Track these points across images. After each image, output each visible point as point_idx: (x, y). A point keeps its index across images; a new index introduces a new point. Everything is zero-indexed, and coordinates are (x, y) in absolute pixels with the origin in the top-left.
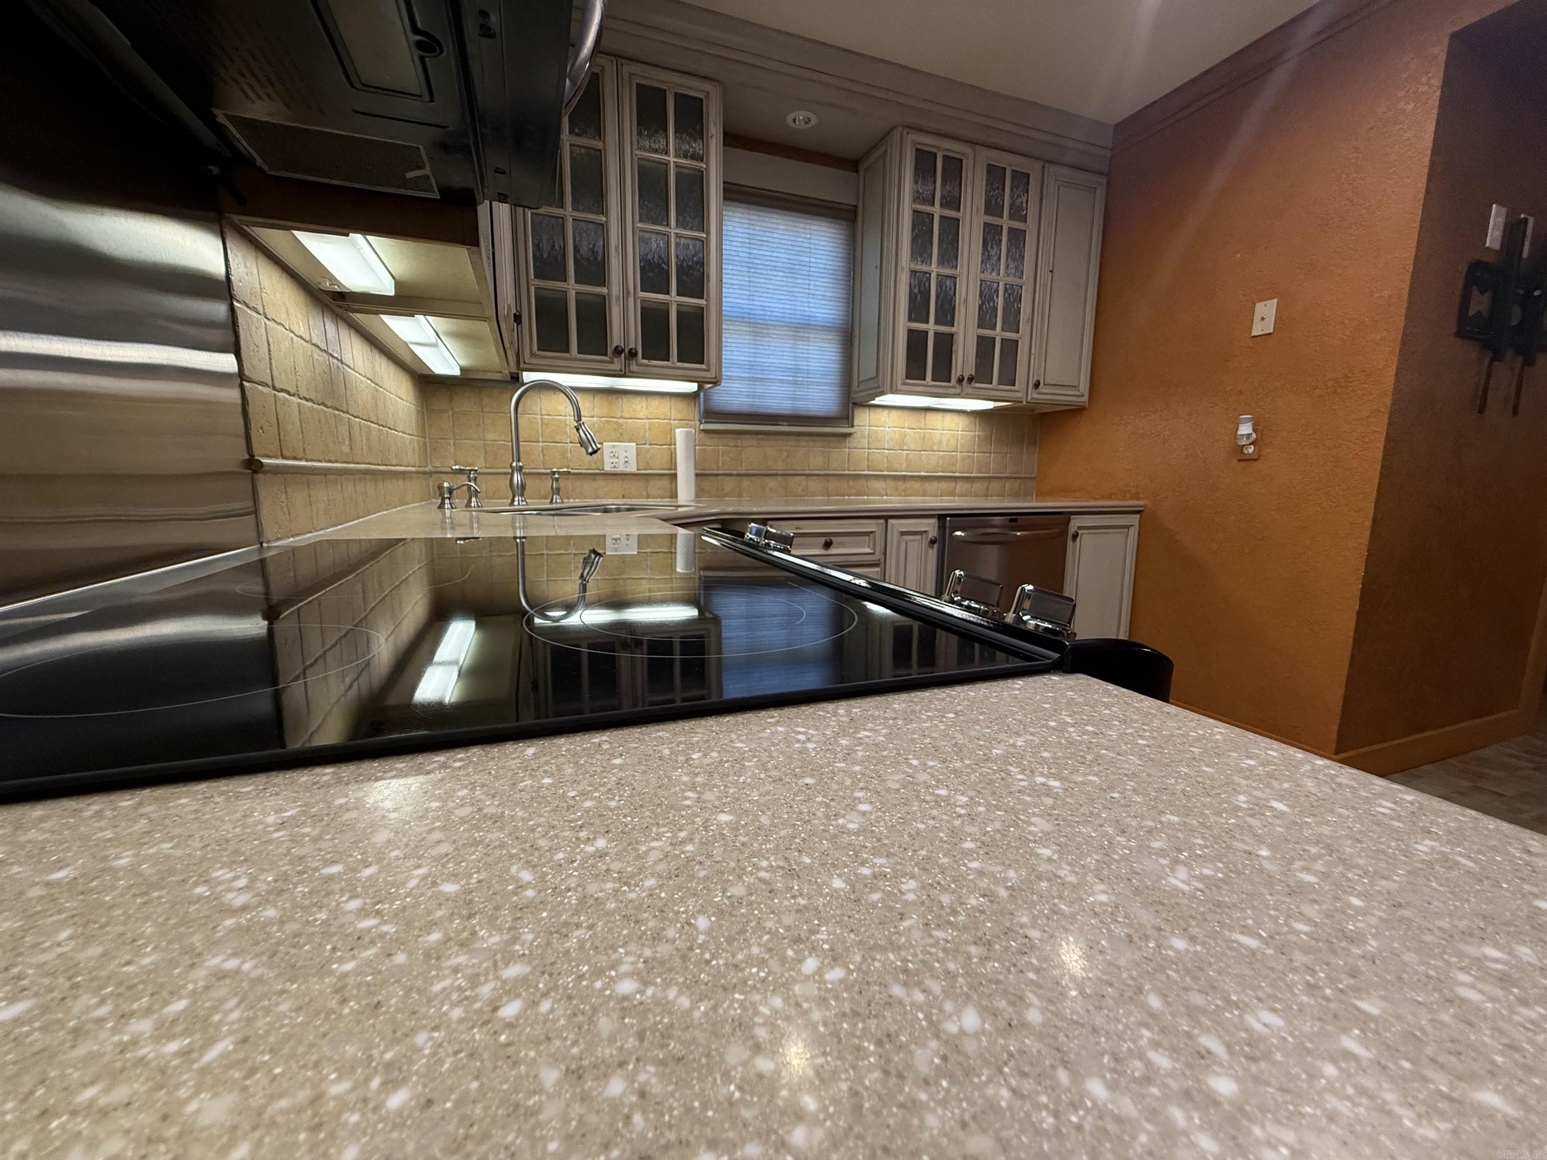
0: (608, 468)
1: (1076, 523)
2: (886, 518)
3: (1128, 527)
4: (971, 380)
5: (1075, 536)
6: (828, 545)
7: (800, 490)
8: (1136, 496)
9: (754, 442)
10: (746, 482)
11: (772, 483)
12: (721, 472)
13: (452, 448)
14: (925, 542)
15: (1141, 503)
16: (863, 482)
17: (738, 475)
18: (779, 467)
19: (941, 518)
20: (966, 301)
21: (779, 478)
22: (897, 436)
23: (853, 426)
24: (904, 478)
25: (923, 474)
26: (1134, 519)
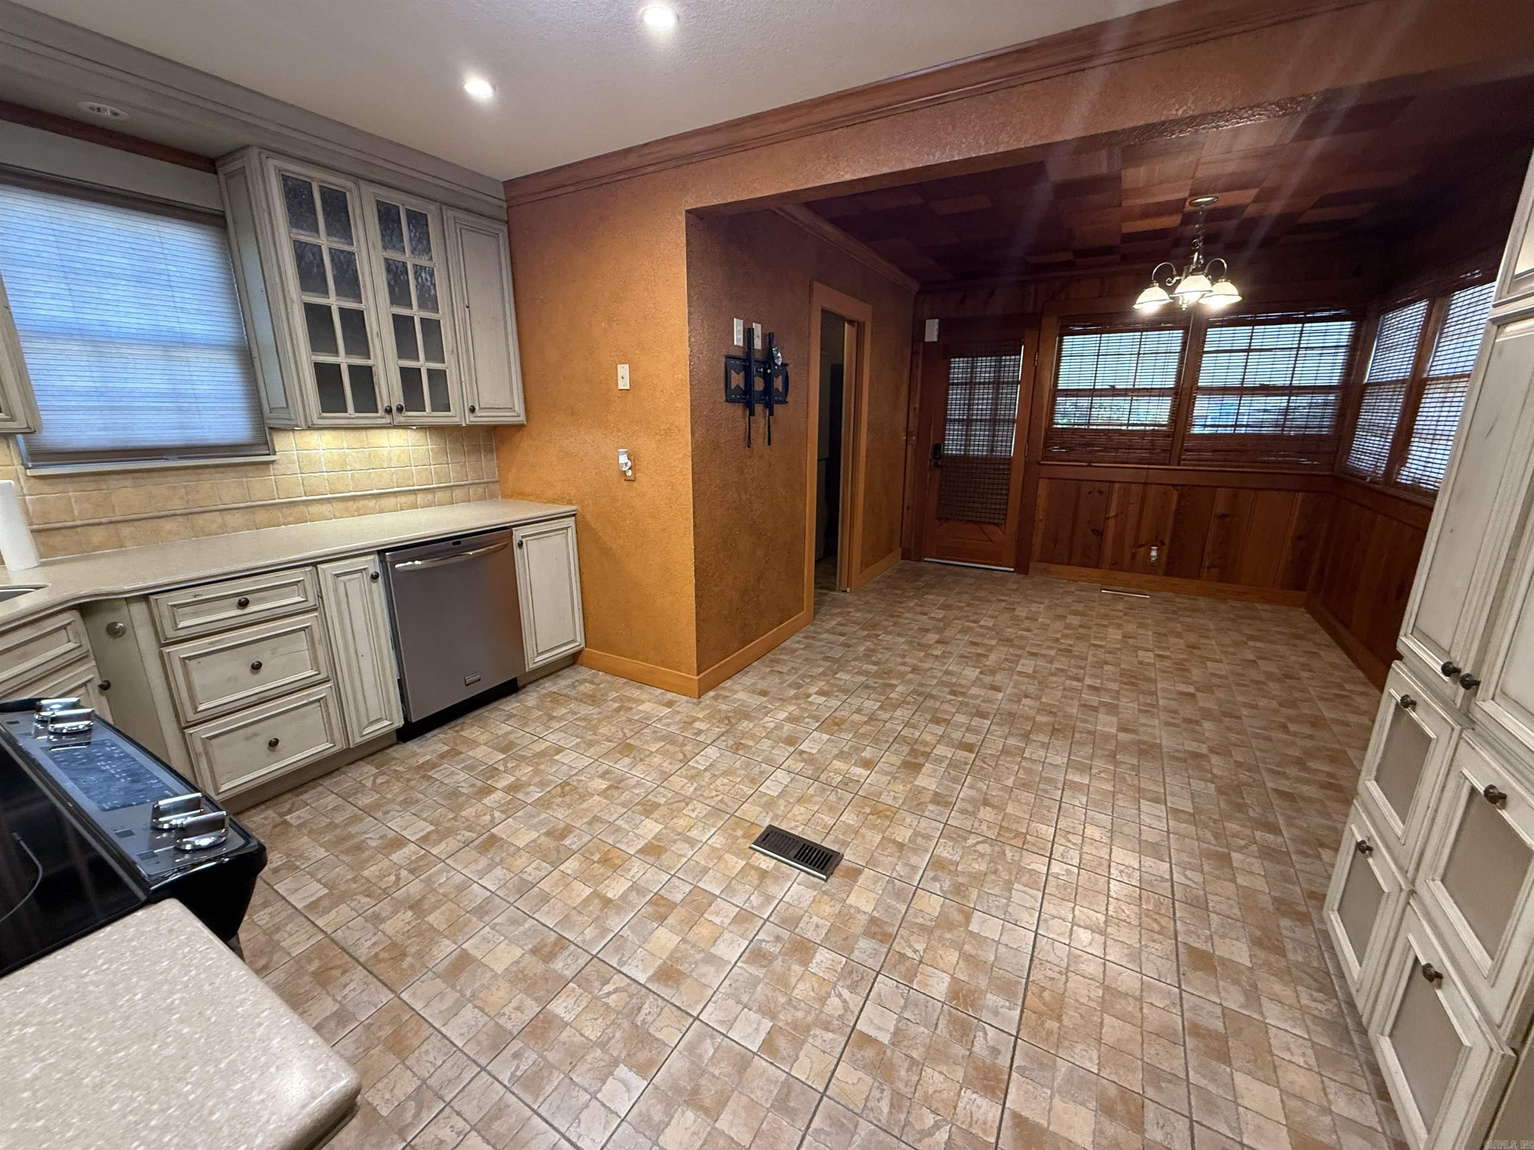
1: (518, 534)
2: (315, 565)
3: (567, 528)
4: (400, 409)
5: (520, 545)
6: (243, 604)
7: (214, 527)
8: (570, 502)
9: (129, 482)
10: (126, 530)
11: (169, 525)
12: (79, 522)
14: (367, 578)
15: (574, 508)
16: (302, 508)
17: (111, 522)
18: (177, 505)
19: (381, 553)
20: (379, 334)
21: (180, 519)
22: (336, 458)
23: (275, 453)
24: (353, 498)
25: (375, 491)
26: (571, 522)
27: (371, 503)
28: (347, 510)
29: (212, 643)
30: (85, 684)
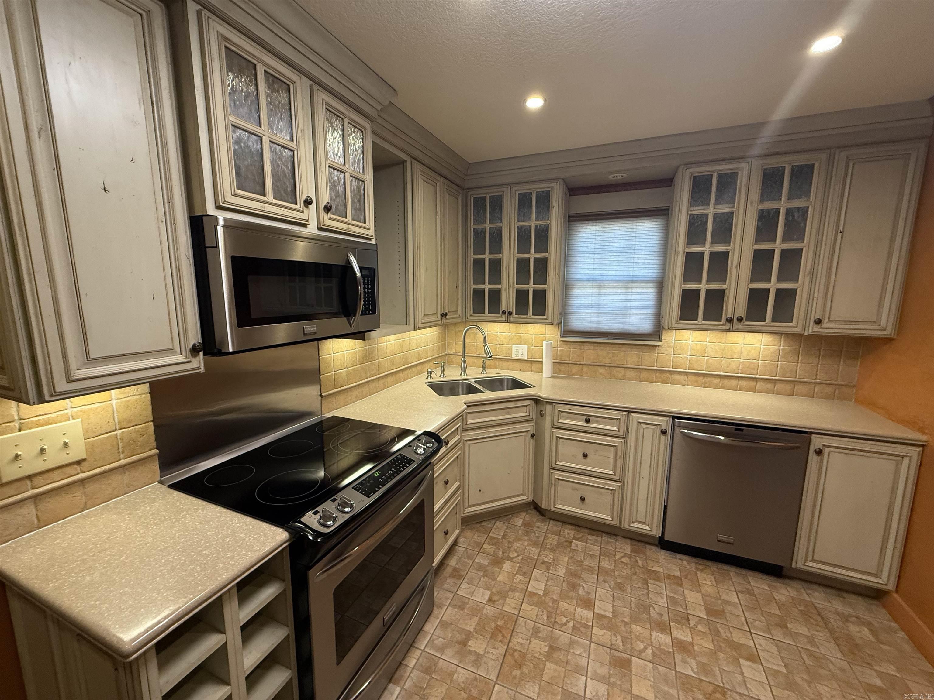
0: (514, 356)
1: (817, 442)
2: (629, 412)
3: (902, 457)
4: (740, 320)
5: (819, 452)
6: (588, 421)
7: (620, 375)
8: (921, 430)
9: (592, 347)
10: (585, 369)
11: (601, 370)
12: (570, 362)
13: (454, 344)
14: (659, 431)
15: (924, 438)
17: (580, 364)
18: (607, 361)
19: (674, 418)
20: (738, 267)
21: (606, 368)
22: (698, 347)
23: (660, 340)
24: (704, 375)
25: (722, 373)
26: (915, 452)
27: (716, 381)
28: (697, 381)
29: (570, 435)
30: (527, 431)
